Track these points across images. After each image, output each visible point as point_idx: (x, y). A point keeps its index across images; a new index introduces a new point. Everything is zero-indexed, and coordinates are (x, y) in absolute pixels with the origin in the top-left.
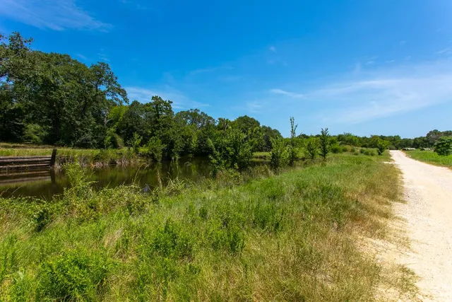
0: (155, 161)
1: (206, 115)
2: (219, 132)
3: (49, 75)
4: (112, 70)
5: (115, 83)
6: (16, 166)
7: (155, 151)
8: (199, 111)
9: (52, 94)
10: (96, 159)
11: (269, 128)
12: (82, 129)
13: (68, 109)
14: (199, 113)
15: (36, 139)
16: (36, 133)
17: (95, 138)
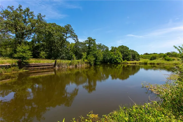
0: (91, 65)
1: (105, 46)
2: (112, 53)
3: (50, 30)
4: (72, 27)
5: (73, 33)
6: (43, 67)
7: (91, 61)
8: (101, 44)
9: (51, 38)
10: (70, 64)
11: (133, 50)
12: (62, 52)
13: (57, 44)
14: (102, 45)
15: (43, 57)
16: (43, 55)
17: (66, 56)
